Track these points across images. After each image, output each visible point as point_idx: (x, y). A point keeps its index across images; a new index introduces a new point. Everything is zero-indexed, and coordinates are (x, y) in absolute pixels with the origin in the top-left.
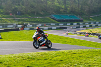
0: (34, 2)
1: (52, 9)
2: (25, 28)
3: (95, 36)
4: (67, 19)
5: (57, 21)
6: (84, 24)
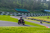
0: (7, 1)
1: (15, 5)
2: (1, 14)
3: (35, 20)
4: (22, 11)
5: (17, 11)
6: (30, 14)
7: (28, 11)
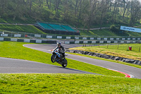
3: (94, 56)
7: (73, 29)
